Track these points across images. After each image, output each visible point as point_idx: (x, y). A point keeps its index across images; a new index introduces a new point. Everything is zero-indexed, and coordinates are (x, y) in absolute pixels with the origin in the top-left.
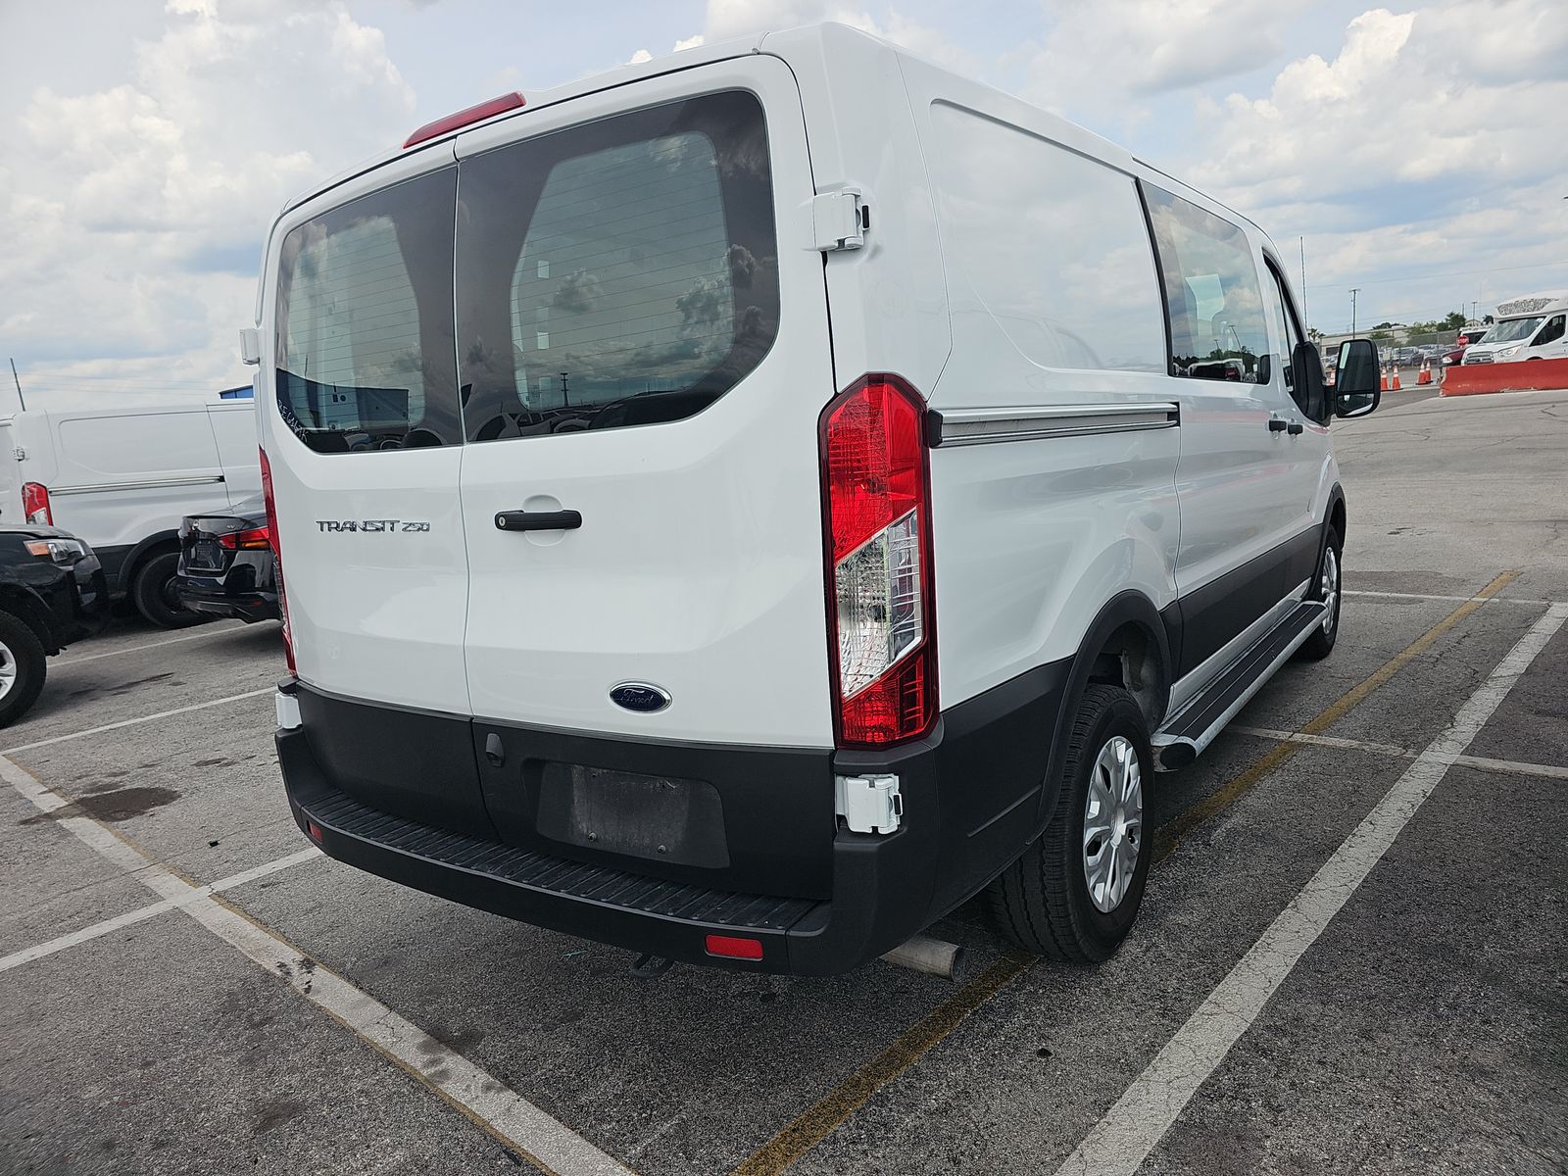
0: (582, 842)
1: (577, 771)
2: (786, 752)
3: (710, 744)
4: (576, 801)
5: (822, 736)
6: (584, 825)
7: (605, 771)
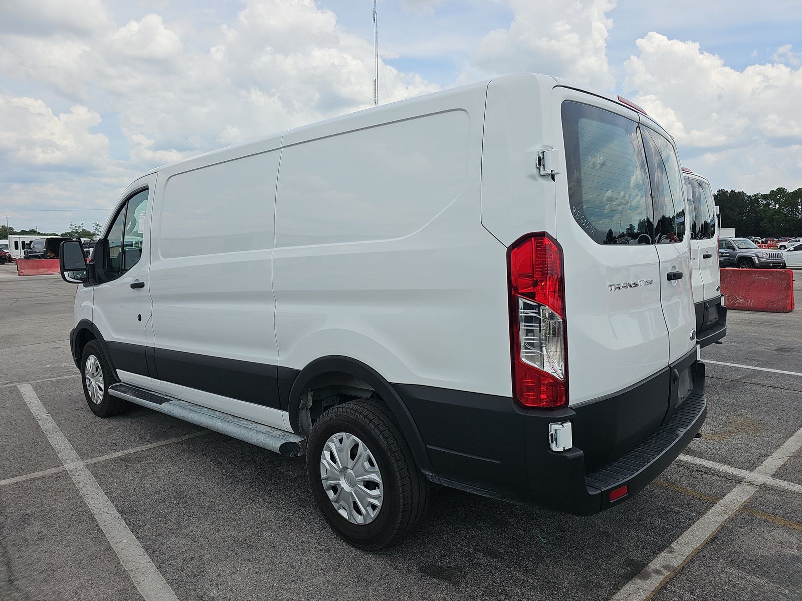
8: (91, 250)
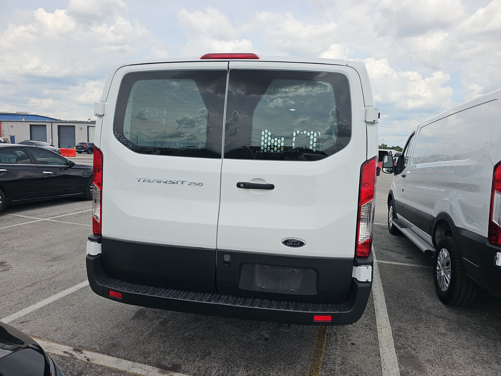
0: (257, 290)
1: (257, 267)
2: (336, 259)
3: (315, 257)
4: (256, 277)
5: (350, 254)
6: (259, 284)
7: (269, 266)
8: (397, 158)
